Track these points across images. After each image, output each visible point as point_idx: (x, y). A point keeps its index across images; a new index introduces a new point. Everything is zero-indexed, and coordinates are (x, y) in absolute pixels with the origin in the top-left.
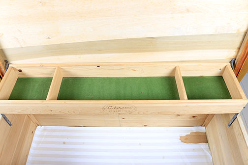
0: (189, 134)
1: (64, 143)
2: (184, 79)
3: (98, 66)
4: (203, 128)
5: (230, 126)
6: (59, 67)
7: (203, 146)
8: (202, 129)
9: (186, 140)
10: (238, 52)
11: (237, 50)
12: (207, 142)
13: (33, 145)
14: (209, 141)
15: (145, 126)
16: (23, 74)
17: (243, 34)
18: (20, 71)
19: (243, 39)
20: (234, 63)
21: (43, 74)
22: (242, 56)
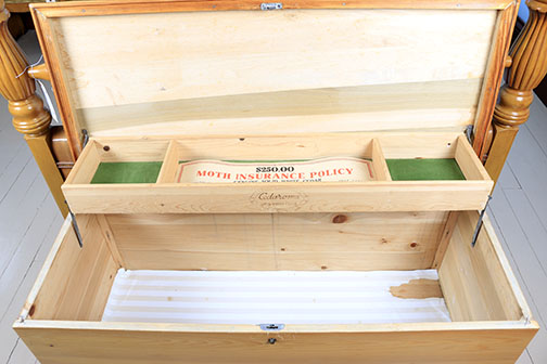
0: (407, 282)
1: (170, 299)
2: (389, 162)
3: (242, 139)
4: (434, 271)
5: (474, 243)
6: (175, 140)
7: (434, 302)
8: (432, 274)
9: (400, 292)
10: (476, 113)
11: (474, 110)
12: (443, 297)
13: (111, 301)
14: (445, 294)
15: (324, 268)
16: (111, 155)
17: (478, 81)
18: (107, 149)
19: (481, 90)
20: (472, 134)
21: (145, 154)
22: (481, 118)
